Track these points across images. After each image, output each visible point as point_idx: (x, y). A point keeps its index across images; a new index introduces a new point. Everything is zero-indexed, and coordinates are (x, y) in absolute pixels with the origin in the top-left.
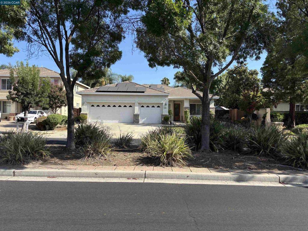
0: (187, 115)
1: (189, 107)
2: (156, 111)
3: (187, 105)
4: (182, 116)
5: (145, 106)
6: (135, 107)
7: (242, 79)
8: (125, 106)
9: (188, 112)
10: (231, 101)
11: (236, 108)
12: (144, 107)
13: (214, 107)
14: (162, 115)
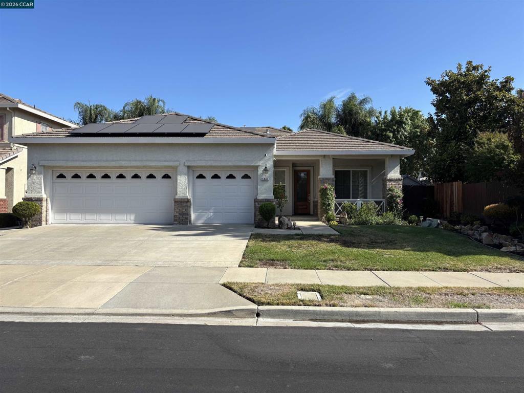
0: (328, 199)
1: (333, 177)
2: (240, 188)
3: (326, 171)
4: (314, 202)
5: (208, 175)
6: (179, 177)
7: (476, 99)
8: (151, 176)
9: (328, 192)
10: (445, 160)
11: (456, 180)
12: (204, 177)
13: (400, 177)
14: (256, 200)
